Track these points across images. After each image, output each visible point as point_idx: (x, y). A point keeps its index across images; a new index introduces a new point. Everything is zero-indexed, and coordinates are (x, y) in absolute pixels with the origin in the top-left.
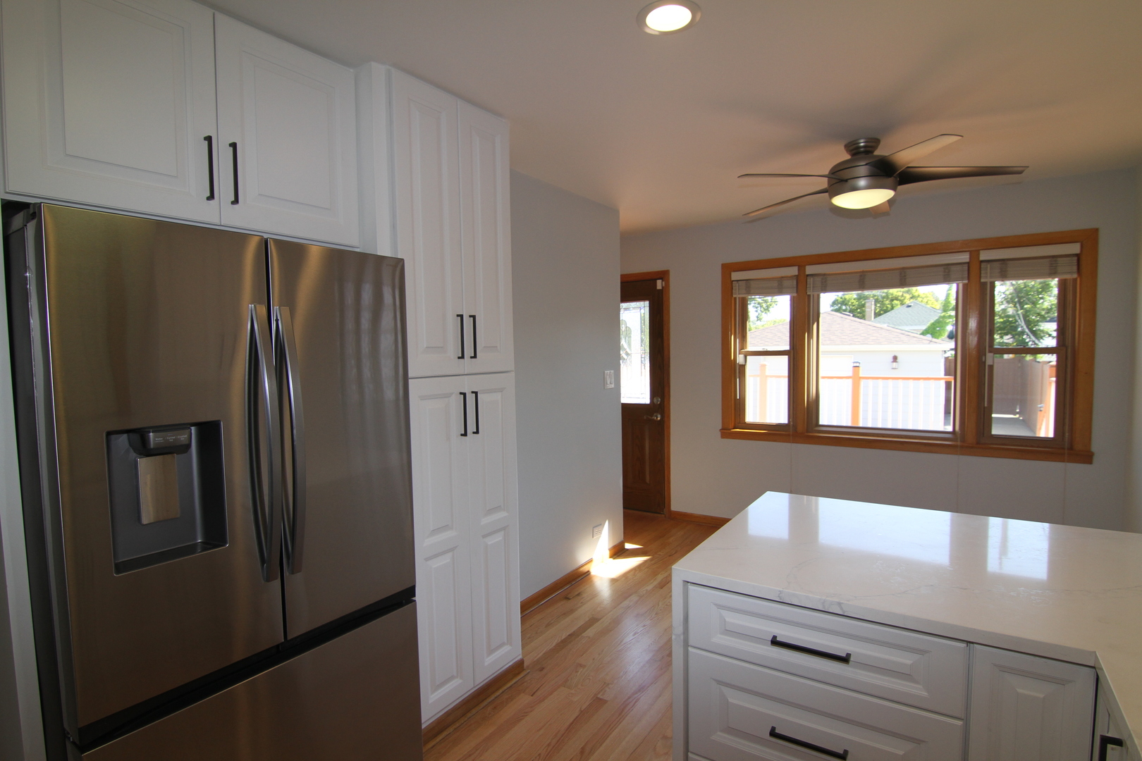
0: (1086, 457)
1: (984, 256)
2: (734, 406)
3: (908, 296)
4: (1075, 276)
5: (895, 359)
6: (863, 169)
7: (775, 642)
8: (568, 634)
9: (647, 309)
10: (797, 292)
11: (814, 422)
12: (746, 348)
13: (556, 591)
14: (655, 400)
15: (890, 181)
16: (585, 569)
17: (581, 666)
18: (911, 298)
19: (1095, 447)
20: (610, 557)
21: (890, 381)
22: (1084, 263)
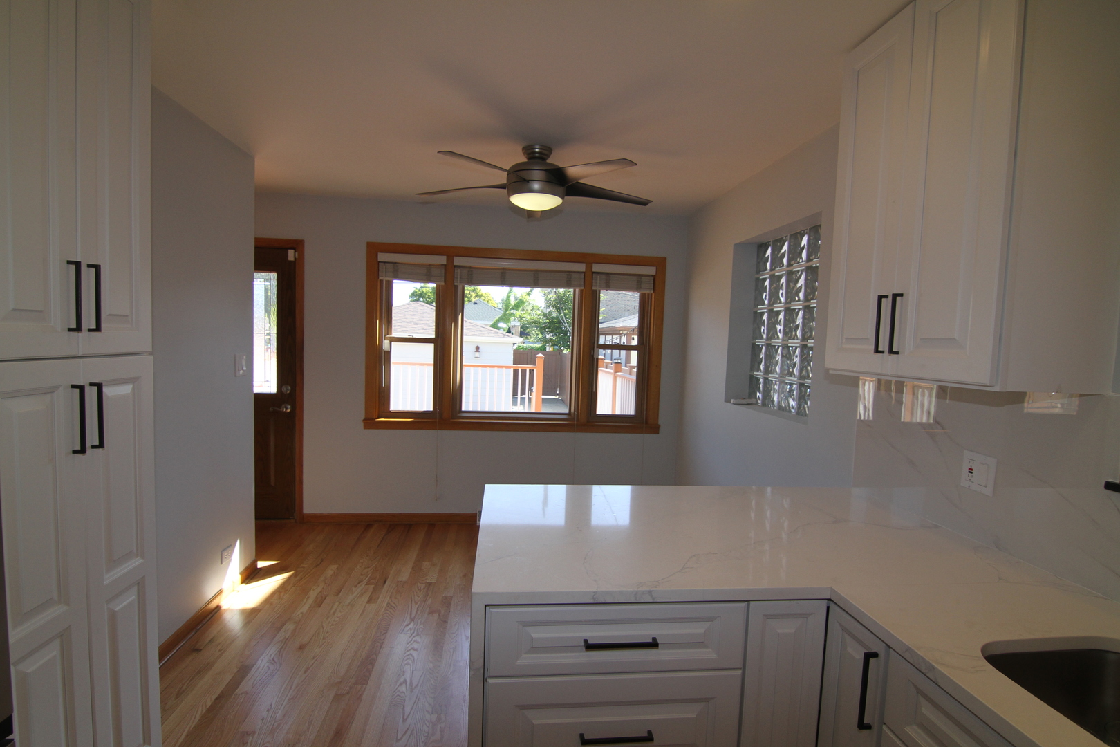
0: (655, 429)
1: (597, 268)
2: (379, 393)
3: (474, 295)
4: (652, 292)
5: (478, 349)
6: (537, 174)
7: (589, 647)
8: (214, 698)
9: (275, 283)
10: (445, 282)
11: (458, 408)
12: (391, 334)
13: (176, 645)
14: (284, 389)
15: (561, 190)
16: (213, 604)
17: (248, 734)
18: (476, 296)
19: (660, 422)
20: (242, 582)
21: (488, 368)
22: (658, 282)
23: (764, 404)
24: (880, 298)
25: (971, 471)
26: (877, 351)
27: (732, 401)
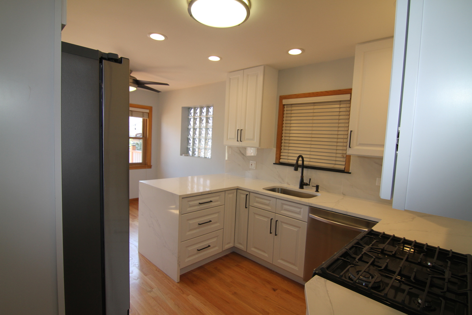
0: (150, 167)
4: (147, 118)
7: (200, 204)
19: (152, 164)
22: (150, 115)
23: (192, 156)
24: (238, 130)
25: (252, 165)
26: (237, 141)
27: (183, 155)
